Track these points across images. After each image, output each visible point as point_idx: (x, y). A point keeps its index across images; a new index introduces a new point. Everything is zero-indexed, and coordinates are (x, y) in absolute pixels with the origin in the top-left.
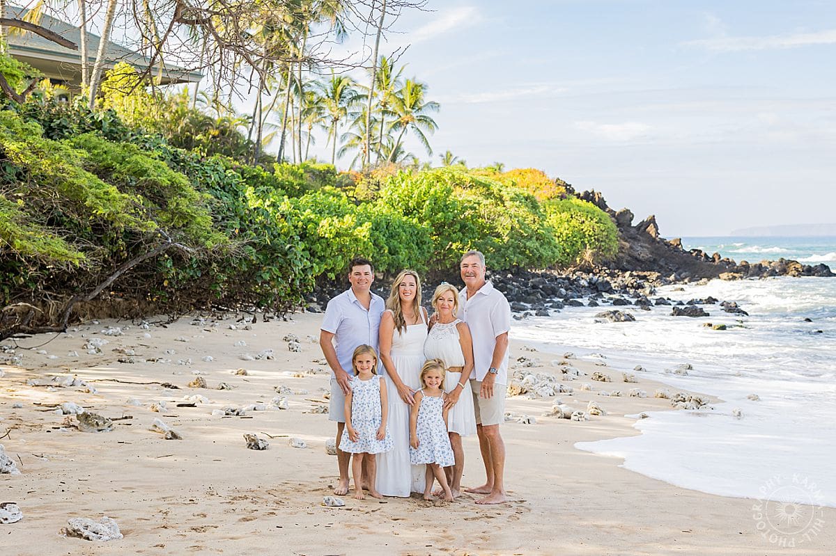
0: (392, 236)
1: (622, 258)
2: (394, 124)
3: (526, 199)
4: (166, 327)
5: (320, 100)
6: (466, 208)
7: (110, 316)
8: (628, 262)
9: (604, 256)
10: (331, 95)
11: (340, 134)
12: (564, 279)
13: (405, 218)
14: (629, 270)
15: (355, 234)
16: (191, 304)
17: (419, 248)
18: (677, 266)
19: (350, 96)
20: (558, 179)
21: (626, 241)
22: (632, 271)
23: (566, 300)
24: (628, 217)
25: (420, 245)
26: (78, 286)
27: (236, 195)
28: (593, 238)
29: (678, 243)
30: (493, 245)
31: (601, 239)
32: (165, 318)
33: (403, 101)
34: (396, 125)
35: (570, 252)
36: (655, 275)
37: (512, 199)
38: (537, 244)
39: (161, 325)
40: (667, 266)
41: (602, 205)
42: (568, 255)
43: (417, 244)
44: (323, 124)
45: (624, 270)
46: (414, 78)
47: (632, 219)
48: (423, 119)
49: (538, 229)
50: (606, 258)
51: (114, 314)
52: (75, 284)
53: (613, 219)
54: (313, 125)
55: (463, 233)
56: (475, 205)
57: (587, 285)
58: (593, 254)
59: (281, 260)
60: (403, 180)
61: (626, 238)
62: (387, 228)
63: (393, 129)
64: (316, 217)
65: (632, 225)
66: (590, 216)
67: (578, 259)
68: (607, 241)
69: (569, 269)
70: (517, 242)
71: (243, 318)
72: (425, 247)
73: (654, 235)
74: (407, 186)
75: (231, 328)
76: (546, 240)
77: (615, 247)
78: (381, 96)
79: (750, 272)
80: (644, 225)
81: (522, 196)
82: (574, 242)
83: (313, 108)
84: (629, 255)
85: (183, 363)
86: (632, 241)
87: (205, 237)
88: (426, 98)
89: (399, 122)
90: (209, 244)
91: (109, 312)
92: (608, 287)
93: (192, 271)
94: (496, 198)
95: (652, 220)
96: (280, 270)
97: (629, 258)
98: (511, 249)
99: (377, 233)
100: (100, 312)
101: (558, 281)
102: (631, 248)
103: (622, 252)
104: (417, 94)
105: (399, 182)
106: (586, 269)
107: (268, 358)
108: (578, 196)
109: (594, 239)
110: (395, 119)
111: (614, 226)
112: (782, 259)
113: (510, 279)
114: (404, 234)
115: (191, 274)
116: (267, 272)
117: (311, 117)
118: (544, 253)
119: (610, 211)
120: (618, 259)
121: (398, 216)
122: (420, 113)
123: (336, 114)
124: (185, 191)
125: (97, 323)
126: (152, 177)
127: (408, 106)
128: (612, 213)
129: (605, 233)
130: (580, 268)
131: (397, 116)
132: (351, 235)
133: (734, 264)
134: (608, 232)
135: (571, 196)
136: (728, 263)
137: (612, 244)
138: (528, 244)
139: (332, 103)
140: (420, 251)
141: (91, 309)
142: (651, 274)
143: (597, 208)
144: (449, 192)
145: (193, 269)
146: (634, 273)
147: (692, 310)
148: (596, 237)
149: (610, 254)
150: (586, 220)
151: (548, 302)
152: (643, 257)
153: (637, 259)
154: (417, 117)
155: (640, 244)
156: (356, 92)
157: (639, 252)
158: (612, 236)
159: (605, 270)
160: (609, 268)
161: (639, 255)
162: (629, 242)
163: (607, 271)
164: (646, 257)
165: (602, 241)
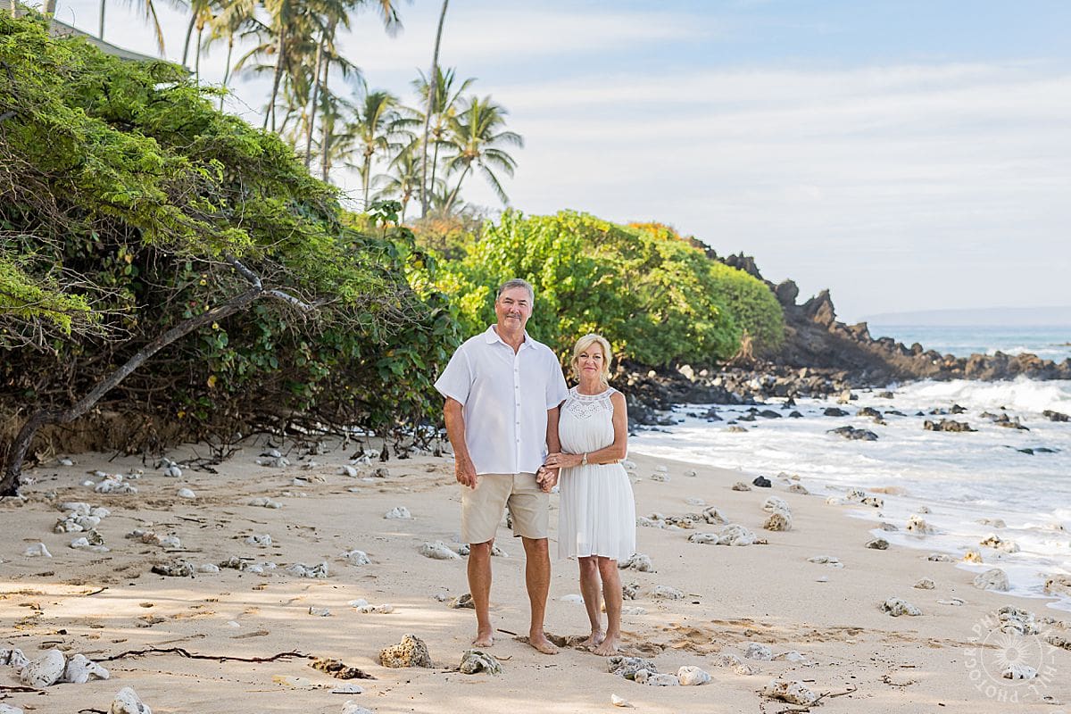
1: (790, 349)
2: (455, 161)
4: (213, 471)
6: (603, 271)
7: (94, 448)
8: (799, 355)
9: (766, 346)
10: (362, 118)
14: (803, 367)
18: (865, 361)
19: (391, 121)
21: (791, 325)
22: (808, 368)
24: (793, 290)
26: (31, 388)
28: (751, 320)
29: (864, 328)
31: (762, 322)
32: (204, 451)
33: (466, 129)
34: (457, 162)
36: (840, 373)
38: (711, 326)
39: (203, 466)
40: (850, 361)
41: (755, 272)
44: (348, 162)
45: (796, 367)
47: (796, 294)
48: (495, 154)
50: (770, 350)
51: (102, 442)
52: (27, 383)
53: (774, 294)
57: (760, 387)
58: (753, 344)
59: (423, 338)
61: (792, 321)
65: (797, 304)
68: (770, 324)
71: (362, 453)
73: (828, 317)
75: (347, 474)
77: (779, 333)
80: (814, 304)
84: (797, 345)
86: (799, 325)
87: (334, 278)
89: (461, 158)
90: (351, 293)
91: (92, 441)
93: (261, 357)
95: (826, 296)
97: (799, 351)
98: (673, 333)
100: (73, 440)
102: (798, 334)
103: (787, 341)
106: (745, 364)
108: (723, 261)
109: (754, 322)
110: (455, 153)
111: (777, 303)
112: (1000, 352)
118: (721, 339)
119: (768, 283)
120: (785, 351)
122: (491, 146)
123: (370, 144)
124: (294, 172)
125: (69, 463)
126: (222, 136)
127: (474, 136)
128: (772, 287)
129: (766, 314)
130: (736, 363)
131: (457, 148)
134: (770, 312)
136: (933, 354)
137: (777, 329)
139: (366, 130)
141: (54, 434)
142: (832, 372)
143: (750, 276)
144: (578, 246)
145: (264, 354)
146: (813, 371)
148: (756, 319)
149: (774, 343)
152: (815, 348)
153: (808, 352)
154: (486, 150)
155: (809, 330)
156: (398, 114)
157: (810, 341)
158: (776, 318)
159: (770, 366)
160: (775, 364)
161: (810, 345)
162: (795, 327)
163: (774, 368)
164: (820, 348)
165: (763, 325)
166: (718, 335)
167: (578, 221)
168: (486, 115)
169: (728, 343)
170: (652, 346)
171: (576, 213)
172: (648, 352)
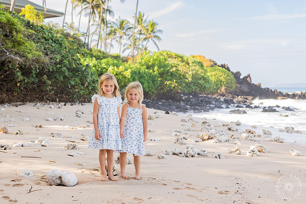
0: (141, 77)
1: (237, 91)
3: (199, 63)
5: (115, 29)
6: (173, 66)
8: (239, 93)
10: (119, 27)
11: (123, 44)
12: (214, 98)
13: (147, 70)
15: (124, 74)
16: (36, 97)
17: (153, 83)
19: (127, 28)
20: (210, 59)
21: (238, 84)
22: (241, 96)
23: (216, 106)
24: (239, 74)
25: (153, 82)
27: (61, 45)
29: (260, 85)
30: (184, 82)
31: (228, 83)
33: (148, 29)
34: (145, 39)
35: (216, 88)
36: (251, 98)
37: (193, 63)
38: (204, 82)
39: (16, 106)
40: (255, 94)
41: (228, 69)
42: (215, 89)
43: (152, 81)
44: (116, 40)
45: (238, 96)
46: (153, 21)
47: (240, 75)
48: (155, 36)
49: (204, 75)
50: (230, 91)
53: (233, 75)
54: (113, 40)
55: (172, 77)
56: (177, 65)
57: (223, 101)
58: (225, 89)
60: (146, 54)
62: (139, 74)
63: (144, 41)
64: (107, 67)
65: (240, 78)
66: (224, 73)
67: (219, 91)
68: (231, 84)
69: (215, 95)
70: (195, 81)
72: (155, 82)
73: (250, 82)
74: (148, 57)
75: (51, 108)
76: (207, 80)
77: (234, 86)
78: (139, 28)
79: (290, 97)
80: (245, 78)
81: (197, 62)
82: (217, 84)
83: (112, 33)
85: (9, 121)
86: (241, 84)
87: (28, 53)
88: (157, 28)
89: (146, 38)
90: (30, 56)
92: (233, 102)
94: (186, 63)
95: (249, 76)
96: (80, 80)
97: (240, 91)
98: (192, 84)
99: (134, 75)
101: (211, 99)
102: (240, 87)
103: (237, 89)
104: (153, 26)
105: (145, 55)
106: (222, 95)
107: (61, 120)
108: (219, 66)
109: (226, 83)
110: (144, 36)
111: (234, 78)
113: (191, 98)
114: (146, 76)
115: (33, 80)
116: (73, 81)
117: (111, 36)
119: (232, 72)
120: (235, 91)
121: (143, 69)
122: (155, 34)
123: (121, 35)
127: (150, 31)
128: (233, 73)
129: (230, 81)
130: (220, 94)
131: (145, 35)
132: (123, 75)
133: (282, 93)
134: (231, 80)
135: (216, 66)
136: (280, 93)
137: (233, 85)
138: (199, 82)
139: (120, 30)
140: (153, 84)
142: (249, 97)
143: (226, 70)
144: (166, 60)
145: (34, 78)
146: (242, 97)
147: (271, 110)
149: (232, 89)
150: (222, 75)
151: (208, 107)
152: (245, 91)
153: (243, 92)
154: (154, 35)
155: (244, 85)
156: (129, 26)
157: (244, 89)
158: (233, 82)
159: (230, 95)
160: (232, 95)
161: (244, 90)
162: (239, 85)
163: (231, 96)
164: (247, 91)
165: (229, 84)
166: (205, 84)
167: (166, 53)
168: (153, 25)
169: (208, 87)
170: (186, 88)
171: (166, 50)
172: (185, 89)
